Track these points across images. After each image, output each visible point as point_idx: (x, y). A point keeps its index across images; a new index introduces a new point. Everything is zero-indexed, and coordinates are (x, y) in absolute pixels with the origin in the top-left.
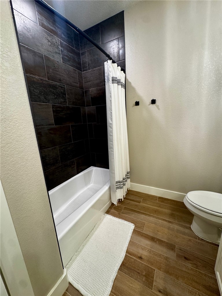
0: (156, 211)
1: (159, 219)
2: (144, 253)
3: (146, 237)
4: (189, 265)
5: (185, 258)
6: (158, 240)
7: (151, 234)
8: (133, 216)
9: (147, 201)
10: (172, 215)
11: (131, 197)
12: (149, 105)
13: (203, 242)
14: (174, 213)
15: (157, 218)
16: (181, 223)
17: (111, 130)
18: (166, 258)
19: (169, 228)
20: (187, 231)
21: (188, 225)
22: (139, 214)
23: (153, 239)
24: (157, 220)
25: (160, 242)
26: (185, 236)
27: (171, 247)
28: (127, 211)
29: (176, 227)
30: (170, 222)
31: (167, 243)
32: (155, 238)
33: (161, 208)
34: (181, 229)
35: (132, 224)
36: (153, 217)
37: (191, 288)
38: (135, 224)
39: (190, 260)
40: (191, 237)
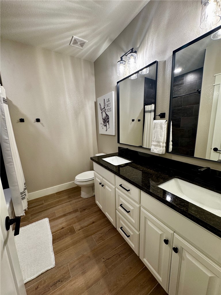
0: (58, 202)
1: (63, 204)
2: (64, 225)
3: (59, 218)
4: (87, 211)
5: (84, 210)
6: (68, 213)
7: (62, 214)
8: (43, 214)
9: (49, 200)
10: (69, 197)
11: (33, 205)
12: (34, 122)
13: (88, 199)
14: (70, 195)
15: (61, 204)
16: (76, 198)
17: (9, 145)
18: (76, 217)
19: (71, 204)
20: (80, 199)
21: (79, 197)
22: (47, 211)
23: (65, 215)
24: (62, 205)
25: (70, 213)
26: (80, 202)
27: (76, 211)
28: (35, 216)
29: (74, 201)
30: (70, 201)
31: (73, 211)
32: (65, 214)
33: (61, 198)
34: (77, 200)
35: (46, 218)
36: (58, 205)
37: (90, 217)
38: (48, 218)
39: (86, 209)
40: (83, 200)
